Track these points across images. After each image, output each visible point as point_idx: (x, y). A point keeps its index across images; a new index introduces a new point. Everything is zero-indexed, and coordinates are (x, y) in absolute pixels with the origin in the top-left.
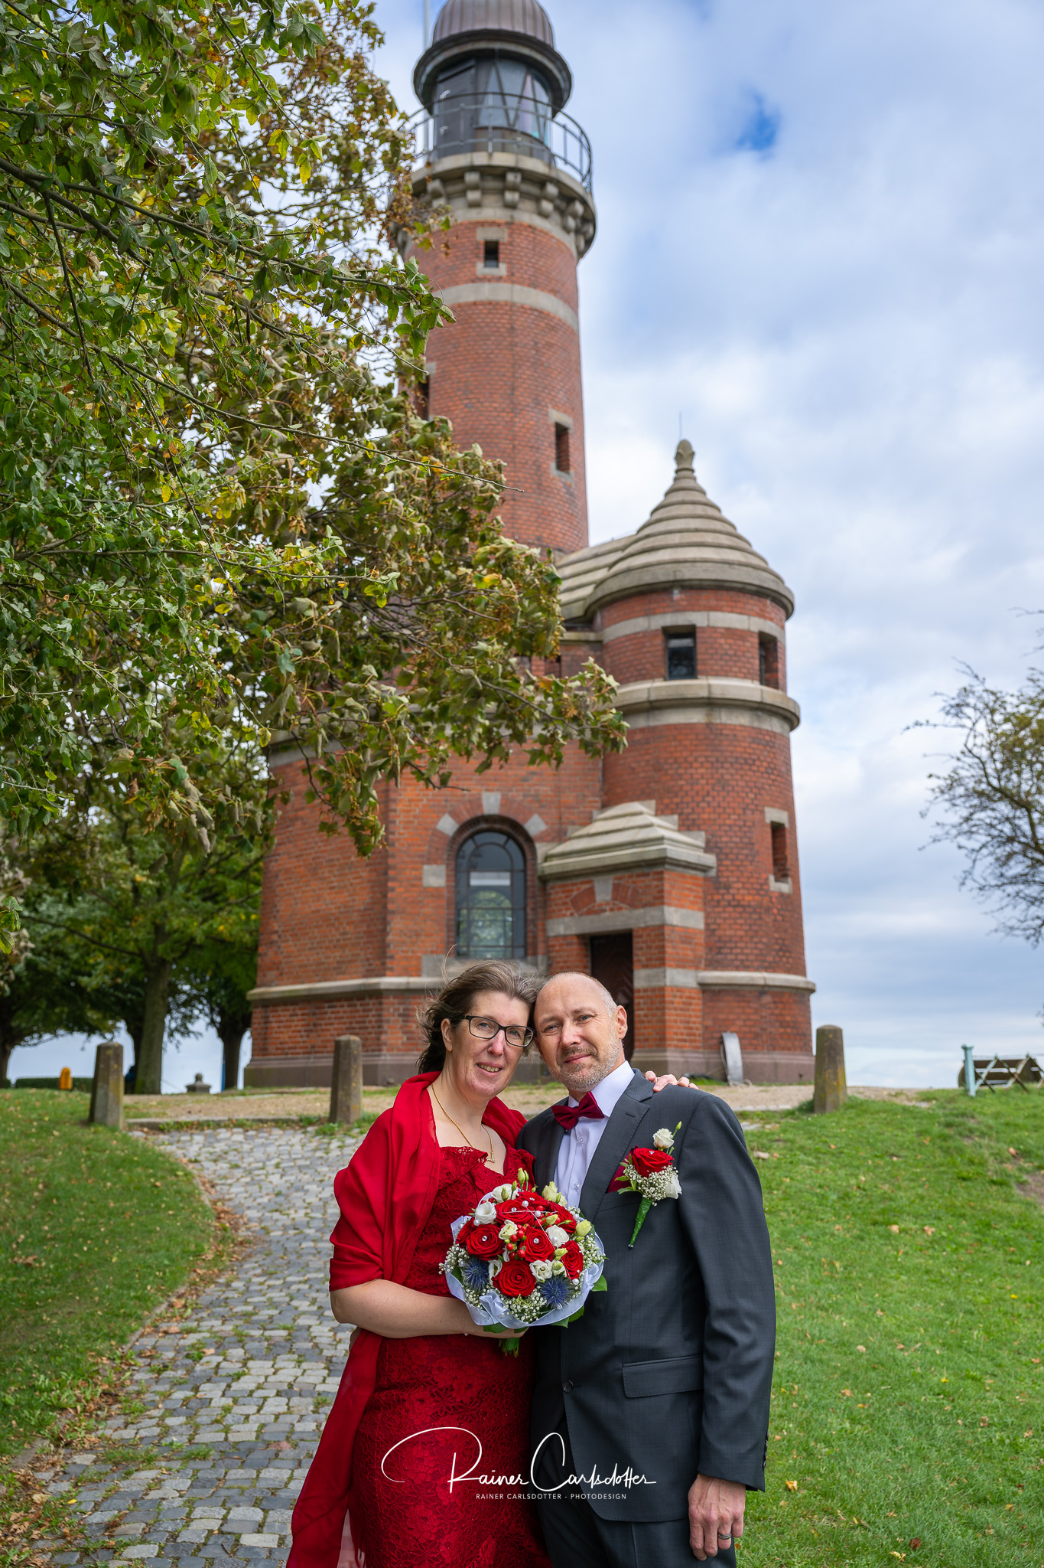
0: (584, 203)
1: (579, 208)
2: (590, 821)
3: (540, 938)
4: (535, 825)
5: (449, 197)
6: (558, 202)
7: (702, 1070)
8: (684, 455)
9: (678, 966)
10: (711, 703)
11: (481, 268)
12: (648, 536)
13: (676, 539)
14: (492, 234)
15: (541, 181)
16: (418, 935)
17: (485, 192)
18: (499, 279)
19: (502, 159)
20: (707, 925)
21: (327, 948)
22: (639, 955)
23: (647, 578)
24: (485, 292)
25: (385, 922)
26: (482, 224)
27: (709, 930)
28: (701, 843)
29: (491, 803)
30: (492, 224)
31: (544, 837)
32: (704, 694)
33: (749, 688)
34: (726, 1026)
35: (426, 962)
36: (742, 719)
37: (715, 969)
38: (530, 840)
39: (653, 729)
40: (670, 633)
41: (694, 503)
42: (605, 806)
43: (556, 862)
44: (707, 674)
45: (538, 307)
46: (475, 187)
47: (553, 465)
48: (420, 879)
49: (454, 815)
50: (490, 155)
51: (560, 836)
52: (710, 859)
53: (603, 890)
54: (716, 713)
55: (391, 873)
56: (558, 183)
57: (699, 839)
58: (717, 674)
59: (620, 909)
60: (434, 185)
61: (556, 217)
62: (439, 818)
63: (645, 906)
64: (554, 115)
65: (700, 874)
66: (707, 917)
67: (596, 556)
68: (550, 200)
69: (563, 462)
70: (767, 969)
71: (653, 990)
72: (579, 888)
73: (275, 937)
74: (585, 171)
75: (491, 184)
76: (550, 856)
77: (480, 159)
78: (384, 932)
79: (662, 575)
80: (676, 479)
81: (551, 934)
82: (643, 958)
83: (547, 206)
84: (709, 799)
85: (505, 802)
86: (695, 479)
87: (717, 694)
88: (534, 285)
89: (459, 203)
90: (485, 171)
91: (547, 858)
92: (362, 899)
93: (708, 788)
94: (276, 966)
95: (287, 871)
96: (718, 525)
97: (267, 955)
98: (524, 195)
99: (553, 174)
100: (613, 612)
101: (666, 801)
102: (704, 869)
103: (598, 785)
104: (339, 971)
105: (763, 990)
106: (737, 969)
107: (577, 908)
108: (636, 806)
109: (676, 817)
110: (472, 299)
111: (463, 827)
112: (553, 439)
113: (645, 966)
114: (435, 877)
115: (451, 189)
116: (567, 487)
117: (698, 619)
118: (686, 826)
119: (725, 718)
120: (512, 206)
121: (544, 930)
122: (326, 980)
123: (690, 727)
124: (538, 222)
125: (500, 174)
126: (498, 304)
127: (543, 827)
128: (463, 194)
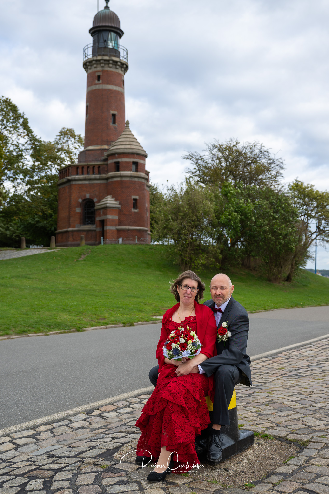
4: (95, 200)
5: (91, 66)
9: (110, 226)
10: (121, 176)
11: (97, 82)
14: (99, 74)
15: (109, 60)
16: (75, 221)
17: (97, 64)
19: (100, 57)
21: (64, 223)
23: (111, 152)
24: (97, 87)
25: (70, 218)
26: (97, 71)
27: (119, 219)
28: (118, 203)
29: (87, 196)
30: (99, 71)
31: (96, 202)
32: (119, 175)
33: (132, 173)
34: (120, 237)
35: (76, 226)
36: (128, 179)
37: (120, 226)
38: (94, 203)
40: (115, 163)
44: (121, 171)
45: (108, 89)
46: (95, 64)
47: (112, 123)
48: (75, 210)
49: (81, 198)
50: (97, 57)
51: (99, 202)
52: (119, 206)
53: (102, 212)
55: (71, 210)
59: (103, 216)
61: (114, 66)
62: (78, 199)
63: (106, 215)
66: (119, 217)
69: (114, 122)
70: (130, 226)
71: (107, 230)
72: (99, 211)
75: (98, 62)
76: (96, 206)
77: (95, 58)
78: (70, 220)
79: (113, 152)
82: (106, 224)
83: (111, 65)
84: (120, 195)
85: (90, 196)
86: (129, 128)
87: (122, 175)
88: (108, 84)
89: (93, 67)
90: (97, 60)
92: (68, 214)
93: (120, 193)
98: (105, 64)
100: (109, 158)
101: (113, 195)
102: (118, 208)
104: (65, 227)
105: (128, 230)
107: (99, 216)
108: (109, 196)
109: (114, 198)
111: (83, 201)
112: (111, 118)
114: (79, 210)
115: (91, 64)
116: (115, 128)
117: (120, 160)
118: (116, 200)
119: (124, 179)
120: (103, 67)
122: (63, 229)
123: (117, 181)
124: (109, 69)
125: (99, 60)
126: (100, 89)
127: (97, 200)
128: (93, 65)
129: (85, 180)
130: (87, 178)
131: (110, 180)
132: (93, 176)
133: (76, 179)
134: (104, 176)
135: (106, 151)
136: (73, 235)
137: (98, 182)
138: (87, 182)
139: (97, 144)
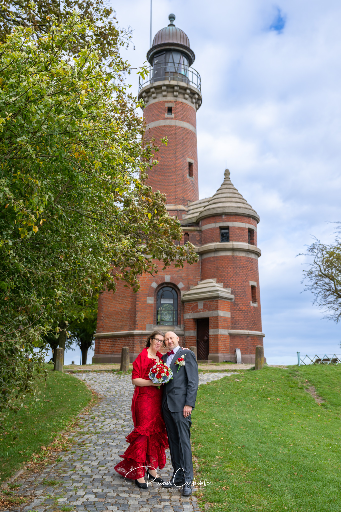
0: (198, 95)
1: (196, 96)
2: (197, 284)
3: (182, 319)
4: (181, 285)
5: (157, 93)
6: (190, 95)
7: (229, 360)
8: (227, 173)
9: (222, 328)
10: (233, 250)
11: (166, 115)
12: (215, 199)
13: (224, 200)
14: (170, 105)
15: (185, 89)
16: (145, 318)
17: (168, 92)
18: (172, 118)
19: (173, 83)
20: (231, 316)
21: (118, 321)
22: (211, 325)
23: (215, 212)
24: (168, 122)
25: (135, 314)
26: (167, 102)
27: (232, 317)
28: (230, 292)
29: (168, 279)
30: (170, 102)
31: (183, 289)
32: (231, 247)
33: (245, 245)
34: (237, 346)
35: (148, 326)
36: (243, 254)
37: (234, 329)
38: (179, 290)
39: (216, 257)
40: (221, 228)
41: (229, 188)
42: (202, 280)
43: (187, 297)
44: (232, 241)
45: (184, 127)
46: (165, 91)
47: (188, 175)
48: (146, 301)
49: (156, 282)
50: (170, 81)
51: (188, 289)
52: (232, 296)
53: (200, 305)
54: (235, 253)
55: (137, 299)
56: (190, 89)
57: (229, 290)
58: (235, 241)
59: (205, 311)
60: (153, 90)
61: (190, 99)
62: (152, 283)
63: (212, 310)
65: (230, 301)
66: (231, 314)
67: (200, 203)
68: (188, 94)
69: (191, 174)
70: (249, 329)
71: (215, 335)
72: (193, 304)
73: (102, 318)
74: (198, 85)
75: (170, 90)
76: (185, 295)
77: (167, 82)
78: (135, 317)
79: (219, 211)
80: (224, 181)
81: (185, 318)
82: (212, 326)
83: (187, 96)
84: (232, 278)
85: (172, 278)
87: (235, 247)
88: (182, 120)
89: (160, 95)
90: (168, 86)
91: (184, 295)
92: (129, 307)
93: (232, 275)
94: (102, 327)
95: (106, 298)
96: (236, 195)
97: (99, 323)
98: (180, 93)
99: (189, 87)
100: (205, 221)
101: (220, 279)
102: (231, 299)
103: (200, 273)
104: (121, 328)
105: (248, 336)
106: (240, 329)
107: (193, 311)
108: (211, 280)
109: (222, 284)
110: (164, 125)
111: (159, 286)
112: (188, 167)
113: (213, 328)
114: (151, 301)
115: (158, 91)
116: (192, 181)
117: (230, 224)
118: (225, 286)
119: (238, 254)
120: (176, 96)
121: (183, 317)
122: (117, 331)
123: (227, 257)
124: (184, 101)
125: (173, 87)
126: (171, 126)
127: (183, 286)
128: (161, 92)
131: (205, 256)
134: (196, 248)
135: (185, 214)
136: (141, 342)
139: (169, 203)
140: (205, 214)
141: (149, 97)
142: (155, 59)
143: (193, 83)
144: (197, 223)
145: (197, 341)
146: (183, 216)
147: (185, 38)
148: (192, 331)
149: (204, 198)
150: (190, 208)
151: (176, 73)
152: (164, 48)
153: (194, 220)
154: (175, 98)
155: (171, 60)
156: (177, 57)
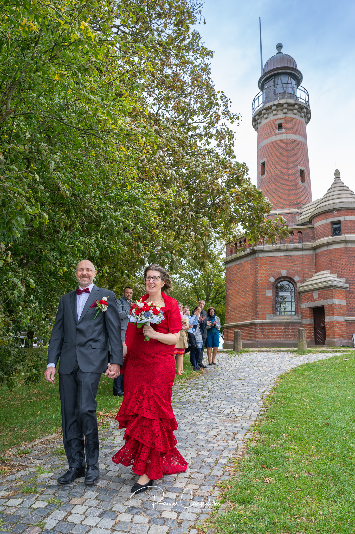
0: (307, 108)
1: (305, 110)
2: (312, 276)
3: (299, 309)
4: (296, 279)
5: (268, 114)
6: (299, 110)
7: (346, 344)
8: (337, 173)
9: (338, 315)
10: (346, 242)
11: (277, 131)
12: (325, 198)
13: (334, 197)
14: (280, 122)
15: (293, 105)
16: (265, 309)
17: (277, 111)
18: (283, 133)
19: (282, 101)
21: (242, 313)
22: (326, 312)
23: (325, 209)
24: (279, 137)
25: (256, 306)
26: (277, 119)
27: (348, 305)
29: (284, 273)
30: (280, 119)
31: (299, 282)
32: (343, 239)
34: (354, 332)
35: (268, 316)
37: (350, 316)
38: (295, 282)
39: (329, 250)
40: (333, 223)
41: (340, 187)
42: (316, 272)
43: (302, 288)
44: (344, 234)
45: (294, 139)
46: (275, 110)
47: (300, 181)
48: (265, 294)
49: (274, 277)
50: (279, 101)
51: (304, 281)
52: (347, 285)
53: (316, 295)
54: (347, 244)
55: (257, 293)
56: (298, 104)
57: (343, 280)
58: (347, 234)
59: (320, 300)
60: (264, 111)
61: (299, 114)
62: (269, 278)
63: (327, 299)
64: (298, 87)
65: (344, 290)
66: (347, 302)
67: (313, 204)
68: (296, 110)
69: (303, 180)
71: (331, 322)
72: (309, 294)
73: (229, 311)
74: (307, 100)
75: (279, 108)
76: (301, 287)
77: (276, 102)
78: (256, 308)
79: (330, 207)
80: (335, 181)
81: (302, 308)
84: (346, 269)
85: (288, 273)
86: (340, 180)
87: (346, 239)
88: (293, 133)
89: (271, 115)
90: (277, 105)
91: (300, 287)
92: (250, 300)
93: (346, 265)
94: (230, 318)
95: (232, 294)
96: (348, 192)
97: (227, 315)
98: (289, 110)
99: (297, 102)
100: (316, 219)
101: (333, 270)
102: (345, 288)
103: (314, 267)
104: (245, 319)
107: (309, 301)
108: (325, 272)
109: (336, 274)
110: (275, 140)
111: (276, 280)
112: (300, 174)
113: (328, 315)
114: (269, 293)
115: (268, 112)
116: (304, 187)
118: (339, 276)
120: (286, 113)
121: (300, 307)
124: (293, 116)
125: (281, 105)
126: (282, 140)
127: (299, 279)
128: (272, 112)
129: (279, 250)
130: (282, 248)
131: (318, 251)
132: (292, 246)
133: (265, 249)
134: (309, 244)
135: (299, 215)
136: (262, 330)
137: (300, 253)
138: (282, 254)
139: (283, 207)
140: (316, 212)
141: (261, 118)
142: (265, 85)
143: (301, 99)
144: (310, 222)
145: (315, 328)
146: (297, 217)
147: (291, 60)
148: (309, 319)
149: (316, 199)
150: (303, 210)
151: (285, 93)
152: (272, 73)
153: (307, 220)
154: (285, 115)
155: (280, 82)
156: (285, 79)
